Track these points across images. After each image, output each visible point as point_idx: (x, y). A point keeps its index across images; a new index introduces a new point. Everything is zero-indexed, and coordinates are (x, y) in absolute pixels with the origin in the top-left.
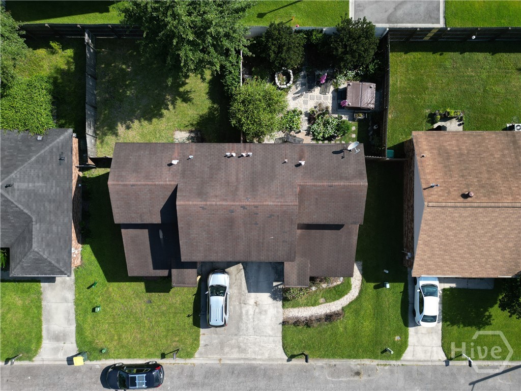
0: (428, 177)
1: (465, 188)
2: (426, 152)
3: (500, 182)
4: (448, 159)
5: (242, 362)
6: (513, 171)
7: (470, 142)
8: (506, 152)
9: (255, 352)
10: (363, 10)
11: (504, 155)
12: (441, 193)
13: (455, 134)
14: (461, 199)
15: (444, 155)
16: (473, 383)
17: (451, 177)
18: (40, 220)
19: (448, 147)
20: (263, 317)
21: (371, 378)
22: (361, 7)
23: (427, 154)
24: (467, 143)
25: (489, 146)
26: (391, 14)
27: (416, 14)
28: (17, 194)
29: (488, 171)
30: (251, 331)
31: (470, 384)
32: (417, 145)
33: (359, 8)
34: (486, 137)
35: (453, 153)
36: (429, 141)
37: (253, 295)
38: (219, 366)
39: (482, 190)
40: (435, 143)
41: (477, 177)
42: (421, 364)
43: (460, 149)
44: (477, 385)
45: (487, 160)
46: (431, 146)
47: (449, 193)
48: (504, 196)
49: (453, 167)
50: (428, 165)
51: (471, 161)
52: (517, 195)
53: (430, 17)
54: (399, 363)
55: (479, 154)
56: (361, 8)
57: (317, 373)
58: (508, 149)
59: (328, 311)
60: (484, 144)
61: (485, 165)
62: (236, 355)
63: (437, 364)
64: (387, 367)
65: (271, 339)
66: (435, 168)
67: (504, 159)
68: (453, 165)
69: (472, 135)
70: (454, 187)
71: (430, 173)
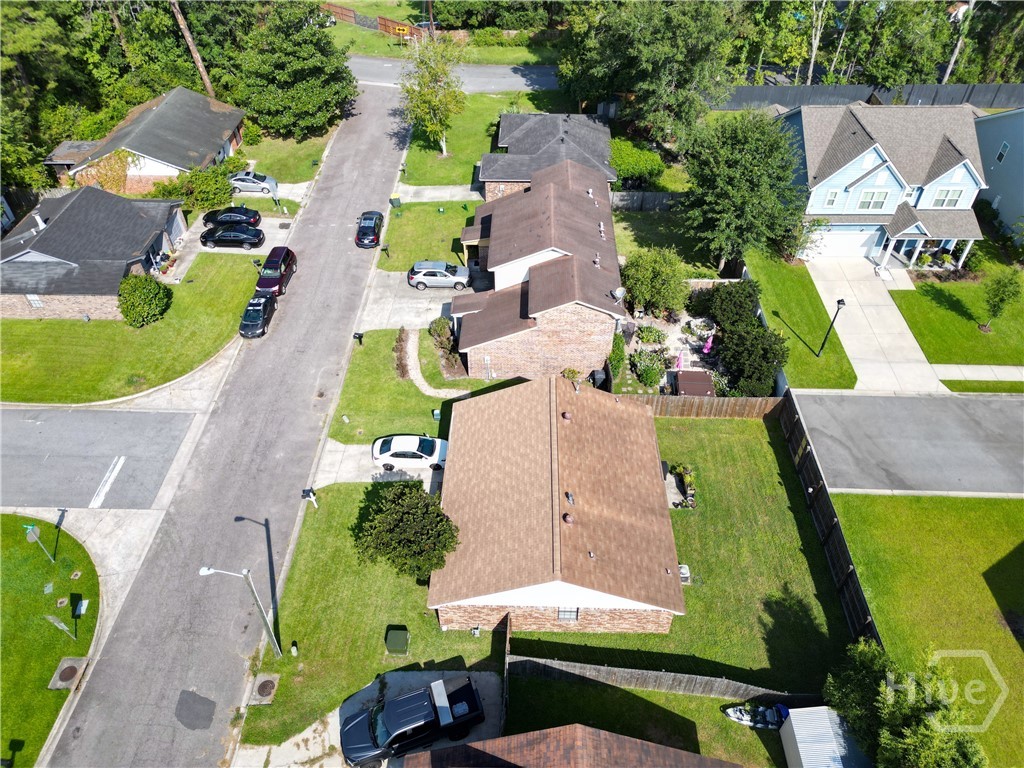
3: (586, 462)
4: (617, 424)
5: (363, 301)
9: (372, 309)
10: (817, 403)
12: (569, 396)
13: (654, 448)
14: (561, 411)
16: (267, 524)
17: (592, 416)
18: (532, 160)
19: (633, 432)
20: (413, 314)
21: (312, 407)
23: (621, 407)
24: (643, 454)
25: (641, 477)
28: (556, 146)
29: (603, 458)
30: (397, 306)
31: (267, 521)
32: (632, 403)
35: (625, 433)
37: (441, 307)
38: (363, 285)
40: (638, 422)
41: (592, 441)
42: (316, 460)
44: (264, 528)
46: (634, 416)
47: (569, 403)
48: (566, 457)
49: (605, 424)
50: (606, 401)
51: (616, 445)
52: (569, 473)
57: (333, 359)
59: (409, 368)
62: (371, 296)
63: (310, 479)
64: (321, 424)
65: (385, 321)
66: (601, 404)
70: (577, 411)
71: (594, 397)
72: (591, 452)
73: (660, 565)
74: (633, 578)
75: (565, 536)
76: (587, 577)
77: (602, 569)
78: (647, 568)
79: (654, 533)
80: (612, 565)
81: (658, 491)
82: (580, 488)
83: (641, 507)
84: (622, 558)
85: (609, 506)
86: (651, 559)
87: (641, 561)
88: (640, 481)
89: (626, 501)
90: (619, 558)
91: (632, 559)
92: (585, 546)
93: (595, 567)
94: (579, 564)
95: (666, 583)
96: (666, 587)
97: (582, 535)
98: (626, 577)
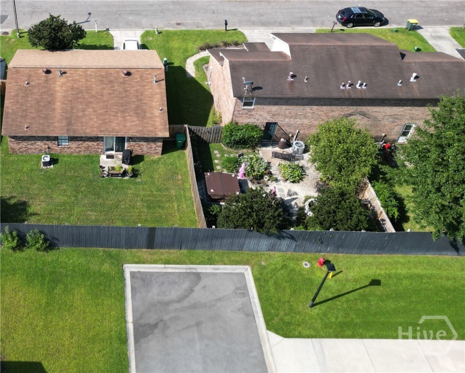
0: (158, 91)
1: (127, 81)
2: (157, 115)
3: (94, 86)
4: (137, 107)
6: (80, 95)
7: (113, 125)
8: (80, 114)
10: (237, 289)
11: (84, 110)
12: (149, 76)
13: (126, 132)
14: (131, 71)
15: (141, 112)
17: (137, 91)
19: (135, 119)
22: (240, 293)
23: (157, 112)
24: (117, 123)
25: (95, 120)
26: (197, 284)
27: (163, 283)
29: (102, 96)
32: (165, 121)
33: (242, 291)
34: (95, 129)
35: (131, 113)
36: (153, 125)
39: (112, 79)
40: (148, 124)
41: (114, 90)
43: (124, 117)
45: (101, 106)
46: (152, 121)
47: (141, 77)
48: (94, 74)
49: (134, 100)
50: (157, 102)
51: (116, 106)
52: (82, 75)
53: (143, 280)
54: (146, 29)
55: (107, 112)
56: (240, 291)
58: (78, 117)
60: (100, 122)
61: (104, 101)
66: (151, 99)
67: (85, 107)
68: (134, 102)
69: (110, 132)
70: (136, 82)
71: (156, 94)
72: (103, 89)
73: (31, 123)
74: (19, 106)
75: (36, 71)
76: (13, 81)
77: (20, 89)
78: (26, 115)
79: (53, 123)
80: (24, 95)
81: (88, 131)
82: (72, 80)
83: (71, 117)
84: (29, 101)
85: (64, 97)
86: (34, 118)
87: (31, 112)
88: (91, 119)
89: (72, 108)
90: (29, 99)
91: (31, 107)
92: (33, 81)
93: (20, 85)
94: (20, 77)
95: (20, 126)
96: (16, 126)
97: (39, 80)
98: (18, 102)
